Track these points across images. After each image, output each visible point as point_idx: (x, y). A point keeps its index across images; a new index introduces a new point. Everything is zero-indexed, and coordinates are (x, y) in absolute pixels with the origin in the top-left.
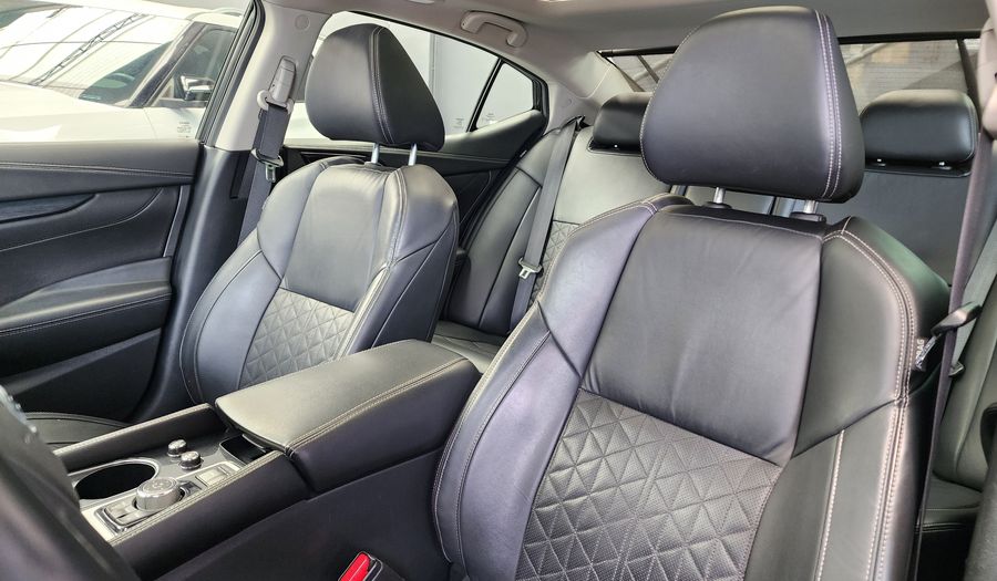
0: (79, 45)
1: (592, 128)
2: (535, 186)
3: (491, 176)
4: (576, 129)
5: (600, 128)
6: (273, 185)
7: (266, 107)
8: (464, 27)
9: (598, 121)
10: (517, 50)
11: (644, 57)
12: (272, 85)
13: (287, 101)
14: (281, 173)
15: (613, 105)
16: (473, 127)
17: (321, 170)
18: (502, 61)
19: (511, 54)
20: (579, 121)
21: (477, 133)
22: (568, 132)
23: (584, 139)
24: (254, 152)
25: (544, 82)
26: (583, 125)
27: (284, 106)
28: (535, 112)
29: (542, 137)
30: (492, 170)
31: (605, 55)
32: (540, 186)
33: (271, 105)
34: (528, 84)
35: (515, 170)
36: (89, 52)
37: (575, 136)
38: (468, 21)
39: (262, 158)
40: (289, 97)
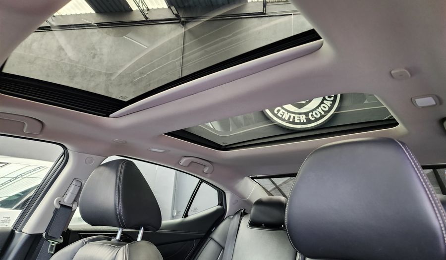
0: (10, 179)
1: (249, 215)
2: (220, 249)
3: (196, 242)
4: (241, 216)
5: (254, 215)
6: (53, 255)
7: (58, 207)
8: (181, 164)
9: (252, 210)
10: (209, 176)
11: (272, 179)
12: (65, 194)
13: (72, 204)
14: (59, 247)
15: (259, 203)
16: (186, 215)
17: (83, 245)
18: (202, 181)
19: (206, 177)
20: (242, 211)
21: (188, 219)
22: (237, 218)
23: (246, 221)
24: (44, 235)
25: (223, 191)
26: (245, 214)
27: (71, 206)
28: (219, 207)
29: (223, 220)
30: (196, 239)
31: (253, 178)
32: (223, 248)
33: (62, 205)
34: (216, 192)
35: (209, 239)
36: (14, 181)
37: (241, 219)
38: (184, 161)
39: (49, 237)
40: (75, 201)
